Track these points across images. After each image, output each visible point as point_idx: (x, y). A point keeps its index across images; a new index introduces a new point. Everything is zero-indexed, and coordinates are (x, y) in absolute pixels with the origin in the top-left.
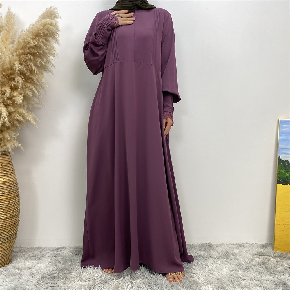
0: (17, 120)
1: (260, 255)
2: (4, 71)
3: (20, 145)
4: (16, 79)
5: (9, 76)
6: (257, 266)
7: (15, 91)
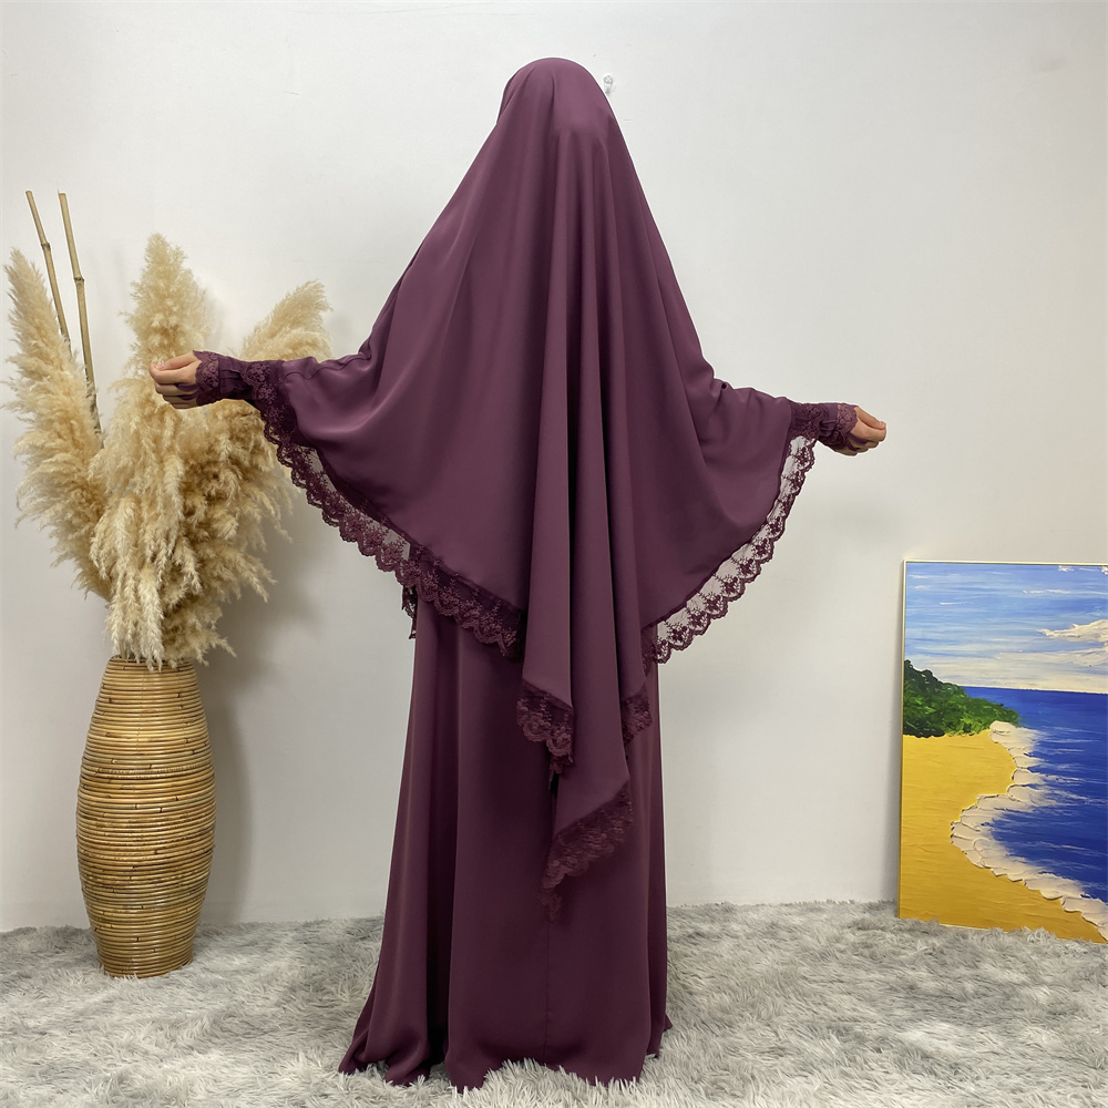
0: (219, 578)
1: (859, 929)
2: (193, 456)
3: (225, 640)
4: (222, 477)
5: (202, 468)
6: (849, 953)
7: (217, 507)
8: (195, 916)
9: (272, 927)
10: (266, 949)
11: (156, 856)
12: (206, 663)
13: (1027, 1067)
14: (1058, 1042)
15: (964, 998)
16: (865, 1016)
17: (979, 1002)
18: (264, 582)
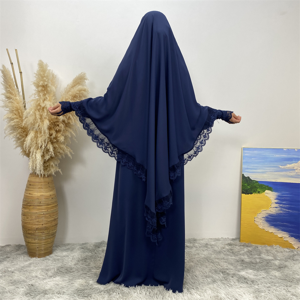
0: (59, 152)
1: (229, 245)
2: (52, 120)
3: (60, 170)
4: (60, 126)
5: (54, 123)
6: (226, 251)
7: (59, 133)
8: (53, 242)
9: (73, 245)
10: (72, 251)
11: (42, 226)
12: (55, 175)
13: (272, 281)
14: (280, 275)
15: (256, 263)
16: (230, 268)
17: (260, 264)
18: (71, 153)
